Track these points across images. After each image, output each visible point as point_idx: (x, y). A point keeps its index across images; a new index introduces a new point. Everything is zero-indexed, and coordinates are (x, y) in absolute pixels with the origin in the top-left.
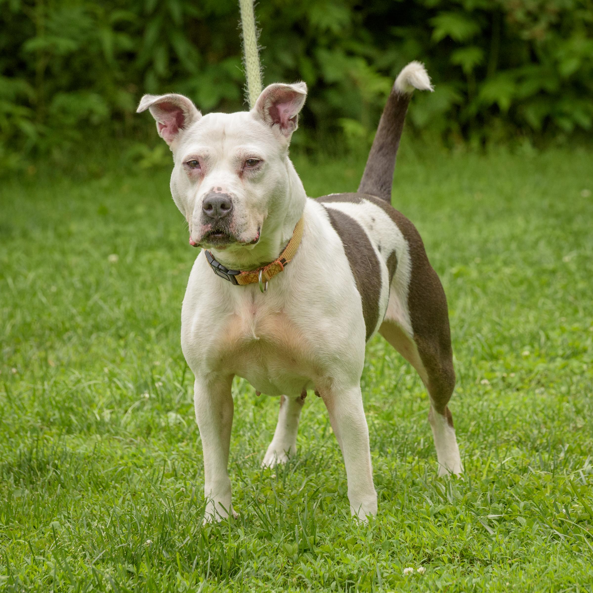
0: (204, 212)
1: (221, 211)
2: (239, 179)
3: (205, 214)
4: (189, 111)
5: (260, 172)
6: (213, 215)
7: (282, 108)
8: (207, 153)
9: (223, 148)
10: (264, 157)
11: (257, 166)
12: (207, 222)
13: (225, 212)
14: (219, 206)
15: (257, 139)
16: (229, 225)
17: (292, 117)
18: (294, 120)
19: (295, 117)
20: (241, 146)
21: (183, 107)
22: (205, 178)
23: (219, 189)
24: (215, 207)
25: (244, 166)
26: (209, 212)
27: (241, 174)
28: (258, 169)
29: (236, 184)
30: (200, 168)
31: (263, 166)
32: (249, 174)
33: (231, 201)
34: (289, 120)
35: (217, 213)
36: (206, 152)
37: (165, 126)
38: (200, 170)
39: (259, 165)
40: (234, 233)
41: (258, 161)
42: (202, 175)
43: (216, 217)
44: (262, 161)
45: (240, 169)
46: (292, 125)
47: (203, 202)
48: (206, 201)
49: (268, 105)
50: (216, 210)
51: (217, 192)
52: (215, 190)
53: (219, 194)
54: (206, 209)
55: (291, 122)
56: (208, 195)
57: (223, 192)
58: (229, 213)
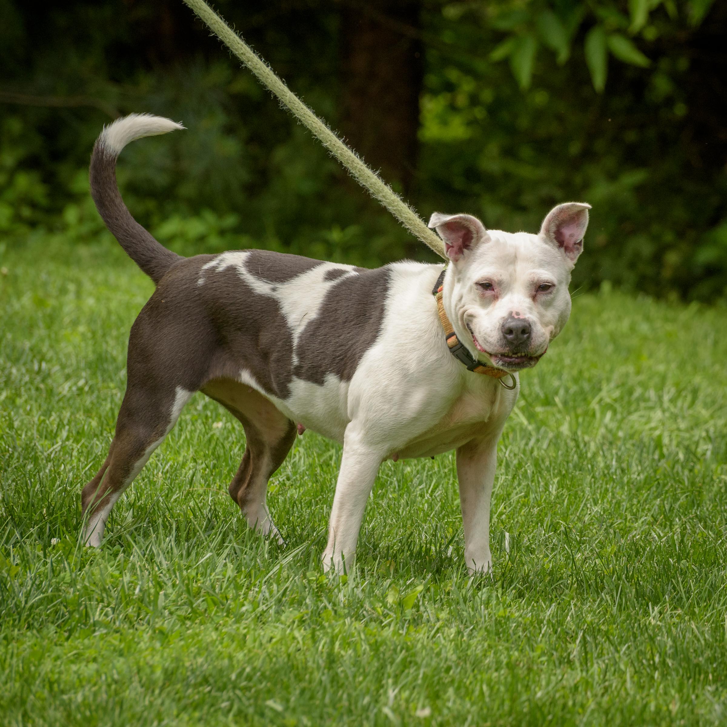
0: (504, 336)
1: (520, 336)
2: (532, 303)
3: (505, 338)
4: (478, 232)
5: (552, 296)
6: (514, 340)
7: (567, 232)
8: (500, 278)
9: (515, 271)
10: (556, 282)
11: (549, 291)
12: (506, 344)
13: (526, 336)
14: (520, 331)
15: (549, 264)
17: (578, 241)
18: (580, 244)
19: (581, 242)
20: (536, 270)
21: (472, 228)
22: (500, 300)
23: (518, 314)
24: (517, 333)
25: (537, 291)
26: (510, 337)
27: (534, 298)
28: (551, 293)
29: (531, 309)
30: (493, 290)
31: (554, 290)
32: (543, 297)
33: (530, 326)
34: (575, 244)
35: (517, 338)
36: (499, 276)
37: (452, 247)
38: (493, 293)
39: (551, 289)
41: (550, 286)
42: (496, 298)
43: (516, 342)
44: (554, 285)
45: (534, 293)
46: (578, 249)
47: (503, 326)
48: (507, 326)
49: (553, 229)
50: (517, 336)
51: (516, 317)
52: (514, 314)
53: (519, 319)
54: (507, 334)
55: (576, 246)
56: (507, 319)
57: (521, 317)
58: (529, 337)
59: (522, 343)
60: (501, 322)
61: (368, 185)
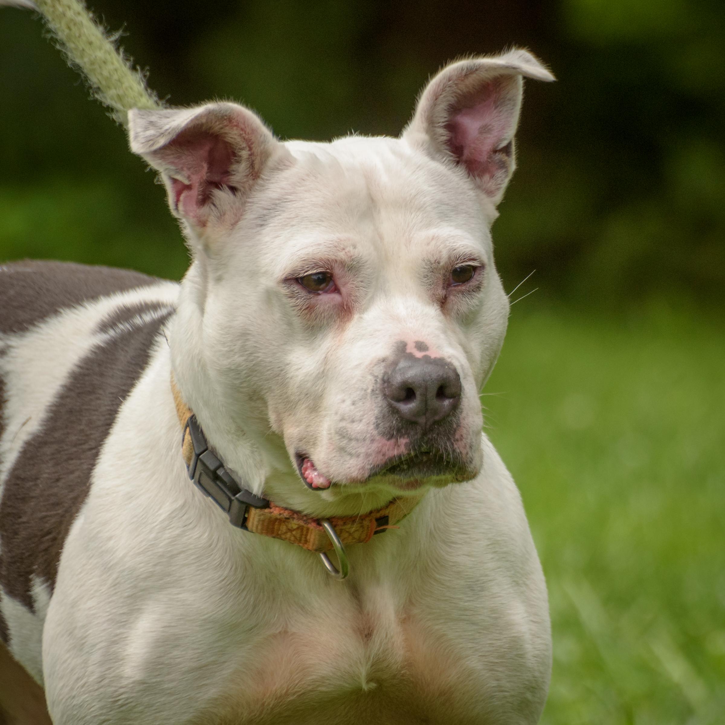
0: (390, 406)
1: (435, 403)
2: (443, 318)
3: (394, 411)
5: (481, 296)
6: (417, 413)
7: (471, 124)
8: (355, 252)
10: (484, 257)
11: (473, 283)
12: (399, 430)
13: (447, 403)
14: (433, 391)
16: (454, 434)
17: (504, 144)
18: (506, 150)
19: (509, 144)
20: (433, 231)
22: (357, 316)
23: (421, 346)
24: (424, 395)
25: (447, 285)
26: (407, 408)
27: (443, 304)
28: (478, 288)
30: (337, 290)
31: (486, 280)
32: (460, 302)
33: (458, 376)
34: (495, 151)
35: (425, 409)
36: (351, 249)
39: (476, 277)
40: (464, 452)
41: (476, 270)
42: (346, 311)
43: (422, 420)
44: (482, 266)
45: (441, 292)
46: (503, 165)
47: (386, 381)
48: (398, 379)
49: (442, 117)
50: (425, 402)
51: (419, 355)
52: (411, 349)
53: (427, 360)
54: (398, 400)
55: (499, 156)
56: (395, 363)
57: (433, 354)
58: (456, 407)
59: (438, 423)
60: (379, 371)
61: (83, 62)
